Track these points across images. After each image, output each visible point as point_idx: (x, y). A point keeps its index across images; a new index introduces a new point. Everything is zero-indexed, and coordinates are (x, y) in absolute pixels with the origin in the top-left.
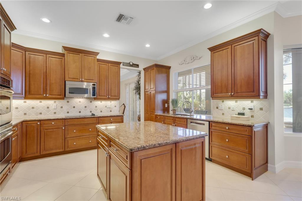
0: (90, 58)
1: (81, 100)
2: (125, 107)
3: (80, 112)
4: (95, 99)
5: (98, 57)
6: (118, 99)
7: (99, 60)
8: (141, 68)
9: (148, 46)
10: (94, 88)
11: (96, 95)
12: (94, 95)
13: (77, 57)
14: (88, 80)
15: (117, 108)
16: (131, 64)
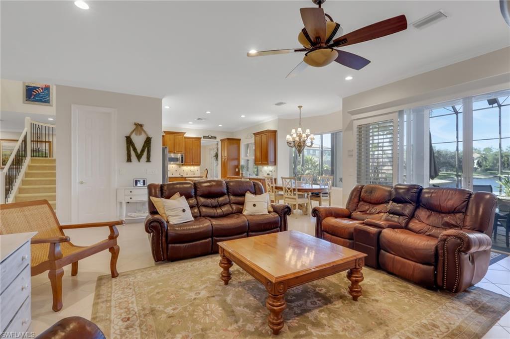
0: (180, 136)
1: (174, 166)
2: (207, 172)
3: (172, 174)
4: (183, 165)
5: (185, 135)
6: (200, 165)
7: (185, 138)
8: (218, 139)
9: (220, 126)
10: (182, 157)
11: (184, 162)
12: (182, 162)
13: (171, 137)
14: (179, 152)
15: (199, 172)
16: (210, 136)
